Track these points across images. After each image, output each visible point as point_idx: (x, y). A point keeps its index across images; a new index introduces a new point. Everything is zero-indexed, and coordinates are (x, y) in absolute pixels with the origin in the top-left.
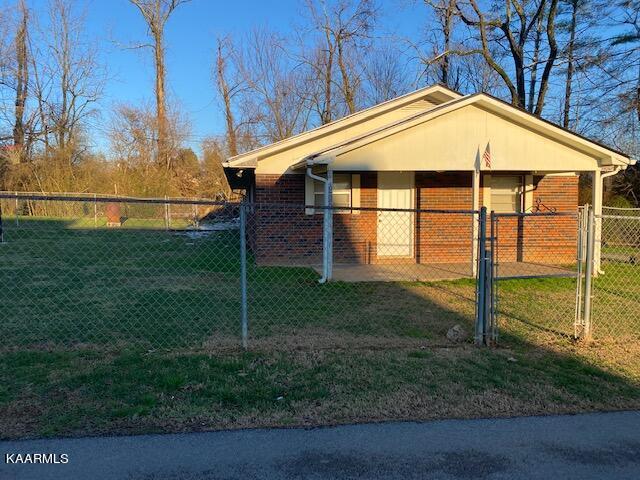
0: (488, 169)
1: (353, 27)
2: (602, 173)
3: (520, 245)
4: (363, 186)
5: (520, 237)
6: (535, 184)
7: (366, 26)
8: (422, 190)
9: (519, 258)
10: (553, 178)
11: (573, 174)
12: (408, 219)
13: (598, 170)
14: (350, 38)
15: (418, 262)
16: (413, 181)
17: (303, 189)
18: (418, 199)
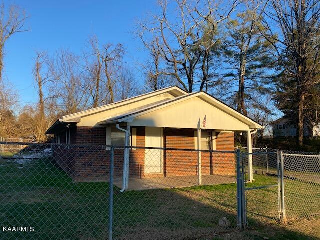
0: (204, 128)
1: (113, 56)
2: (251, 132)
3: (211, 166)
4: (138, 135)
5: (211, 162)
6: (217, 136)
7: (119, 57)
8: (167, 137)
9: (212, 173)
10: (224, 133)
11: (232, 132)
12: (160, 153)
13: (250, 131)
14: (111, 61)
15: (165, 176)
16: (162, 133)
17: (105, 136)
18: (165, 142)
